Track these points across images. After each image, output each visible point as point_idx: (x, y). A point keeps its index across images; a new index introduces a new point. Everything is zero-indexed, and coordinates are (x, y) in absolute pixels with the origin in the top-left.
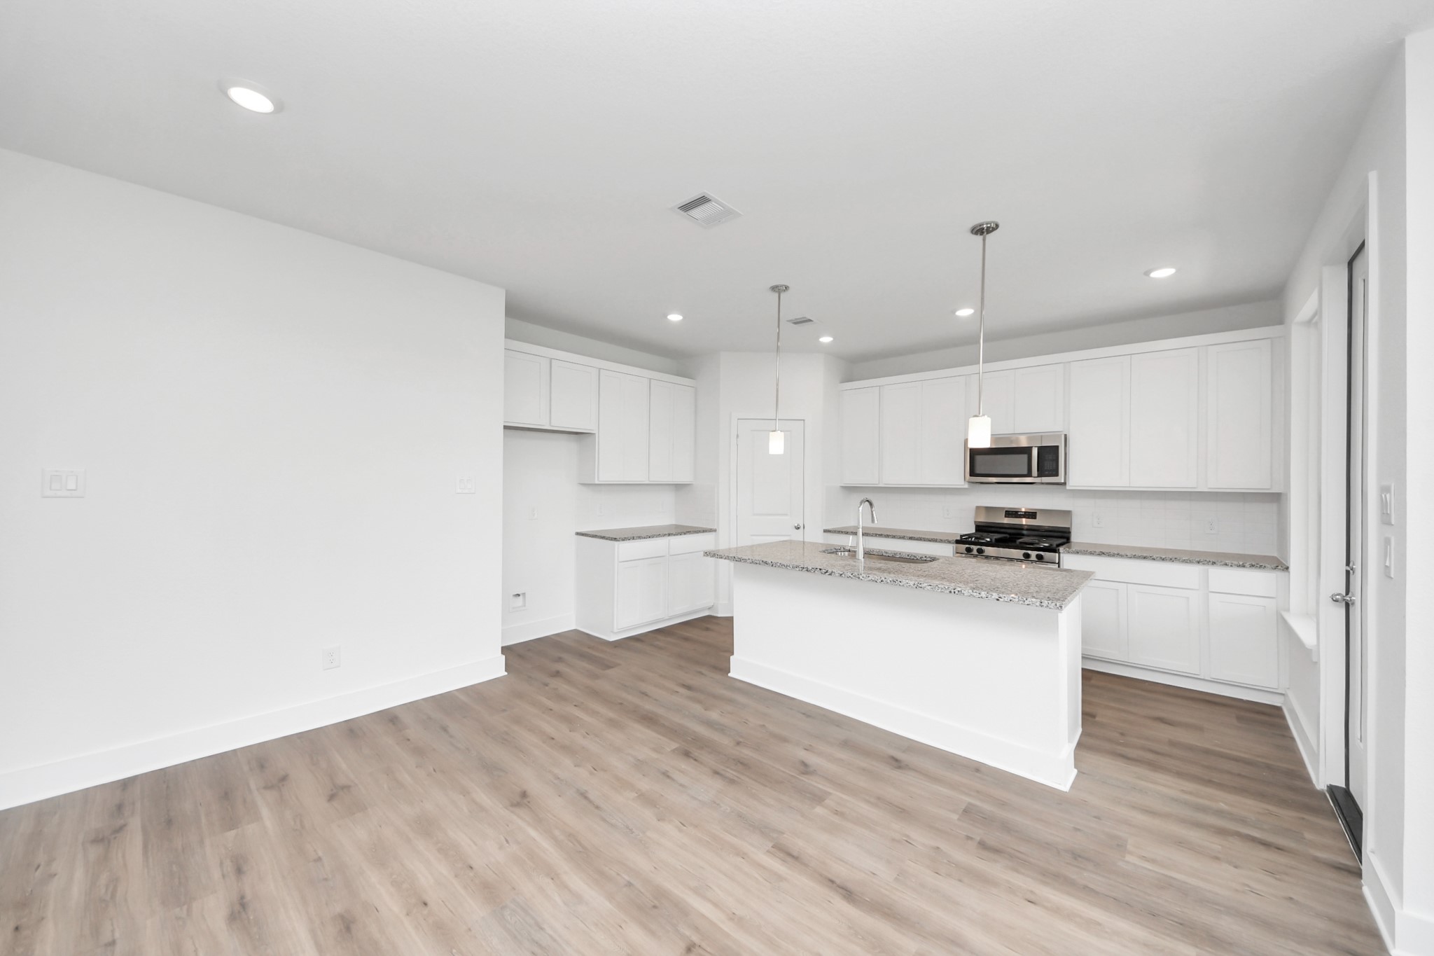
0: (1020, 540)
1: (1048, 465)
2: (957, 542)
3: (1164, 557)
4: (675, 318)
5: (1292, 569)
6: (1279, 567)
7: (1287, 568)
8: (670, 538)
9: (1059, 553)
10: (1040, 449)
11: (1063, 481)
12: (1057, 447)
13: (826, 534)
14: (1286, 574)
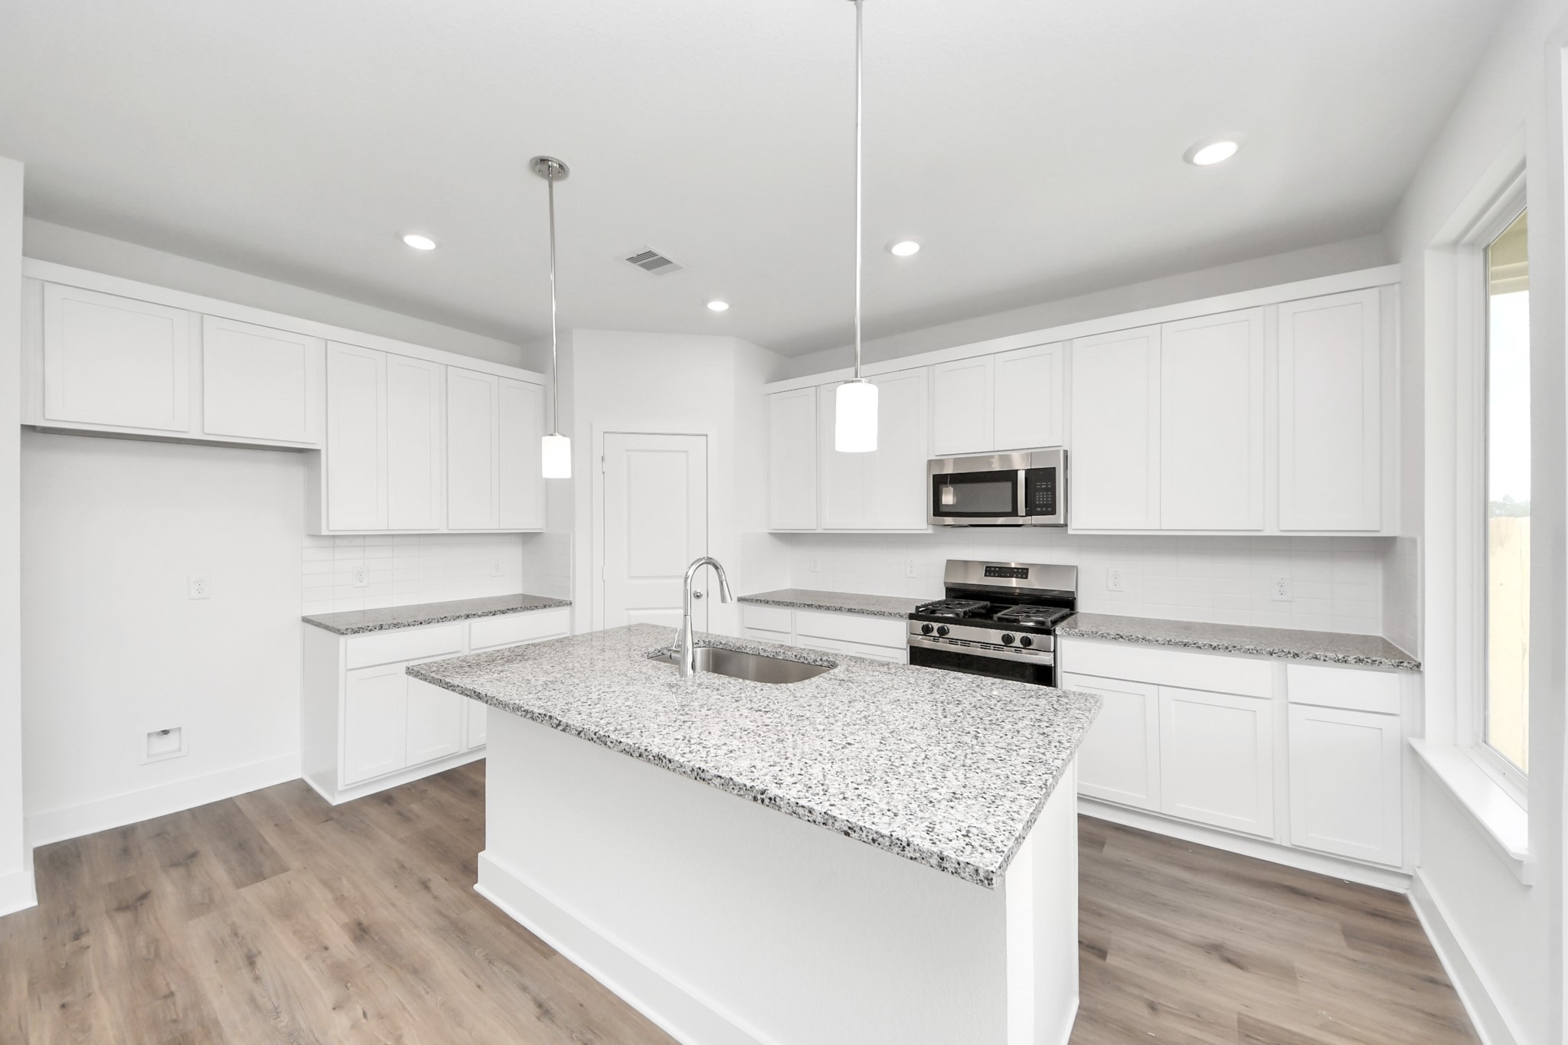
0: (999, 615)
1: (1040, 498)
2: (912, 617)
3: (1214, 644)
4: (419, 243)
5: (1428, 667)
6: (1405, 664)
7: (1418, 666)
8: (469, 621)
9: (1055, 636)
10: (1028, 472)
11: (1062, 522)
12: (1054, 469)
13: (740, 604)
14: (1416, 677)
